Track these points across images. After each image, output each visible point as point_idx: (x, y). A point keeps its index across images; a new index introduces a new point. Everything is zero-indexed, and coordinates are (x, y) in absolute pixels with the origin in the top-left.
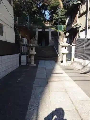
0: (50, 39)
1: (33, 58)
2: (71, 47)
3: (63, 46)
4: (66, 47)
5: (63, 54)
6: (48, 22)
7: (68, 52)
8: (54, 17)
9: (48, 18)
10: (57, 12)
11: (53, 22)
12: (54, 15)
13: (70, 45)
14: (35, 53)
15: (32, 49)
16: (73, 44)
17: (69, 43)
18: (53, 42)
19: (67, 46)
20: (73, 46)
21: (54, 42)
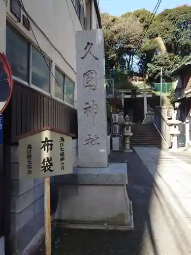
0: (146, 112)
1: (128, 141)
2: (184, 125)
3: (171, 125)
4: (175, 125)
5: (173, 135)
6: (138, 78)
7: (179, 133)
8: (149, 69)
9: (136, 68)
10: (155, 60)
11: (147, 77)
12: (149, 65)
13: (183, 122)
14: (132, 134)
15: (128, 129)
16: (187, 121)
17: (180, 120)
18: (151, 117)
19: (177, 124)
20: (187, 123)
21: (153, 116)
